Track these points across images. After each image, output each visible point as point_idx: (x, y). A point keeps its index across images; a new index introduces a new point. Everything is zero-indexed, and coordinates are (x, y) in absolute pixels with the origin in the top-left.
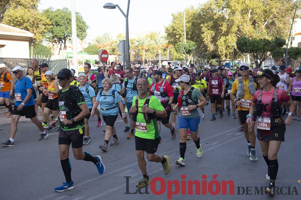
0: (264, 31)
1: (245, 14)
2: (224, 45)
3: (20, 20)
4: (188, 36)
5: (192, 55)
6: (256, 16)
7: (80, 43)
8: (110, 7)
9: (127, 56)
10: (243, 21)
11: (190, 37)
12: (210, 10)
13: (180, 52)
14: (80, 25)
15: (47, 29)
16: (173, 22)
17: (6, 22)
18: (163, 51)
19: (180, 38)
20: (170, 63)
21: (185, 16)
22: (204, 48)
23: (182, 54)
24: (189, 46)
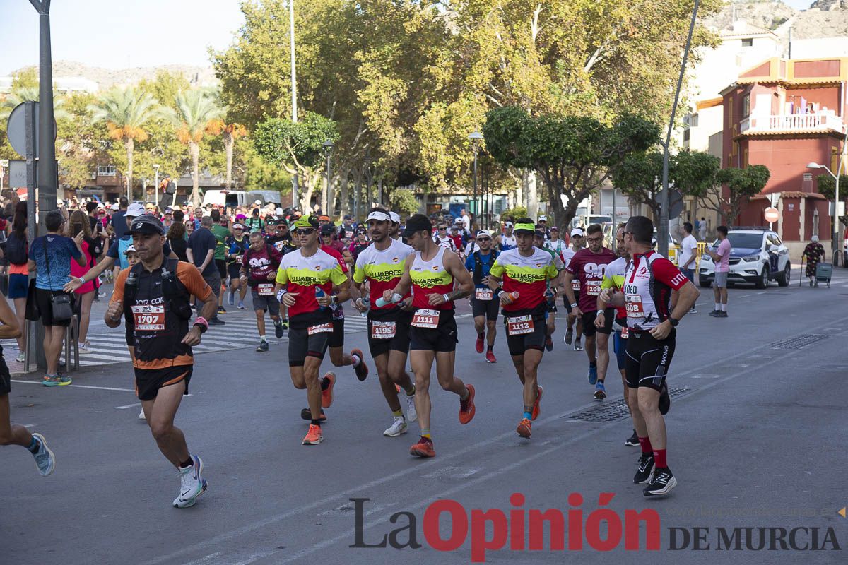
0: (589, 88)
2: (441, 136)
4: (304, 95)
5: (323, 169)
6: (560, 32)
10: (511, 49)
11: (312, 98)
13: (274, 157)
16: (245, 35)
18: (209, 147)
19: (276, 102)
20: (235, 196)
21: (295, 17)
22: (367, 145)
23: (283, 163)
24: (311, 134)
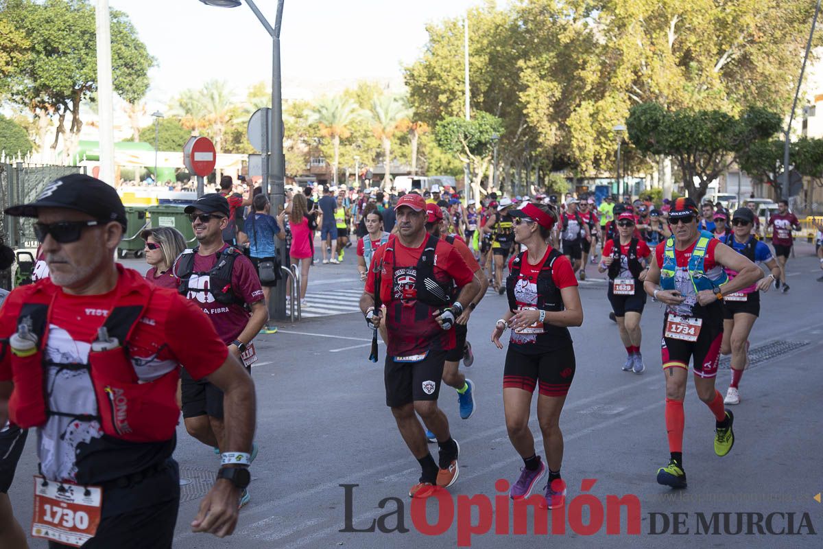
0: (718, 85)
1: (658, 31)
2: (589, 129)
4: (475, 97)
5: (490, 158)
6: (693, 39)
7: (125, 112)
9: (275, 161)
10: (651, 54)
11: (482, 100)
12: (546, 15)
13: (451, 149)
14: (125, 55)
15: (16, 64)
16: (428, 50)
18: (398, 142)
19: (453, 104)
20: (419, 181)
21: (469, 34)
22: (527, 137)
23: (458, 153)
24: (481, 129)
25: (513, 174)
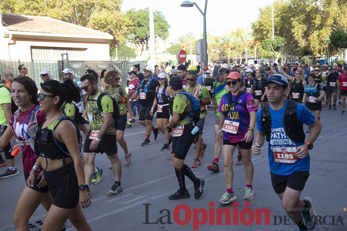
1: (343, 5)
2: (317, 40)
3: (103, 23)
4: (276, 32)
5: (281, 52)
8: (187, 6)
9: (205, 56)
10: (340, 13)
11: (278, 32)
12: (302, 2)
13: (268, 50)
14: (161, 25)
15: (130, 30)
16: (260, 17)
17: (91, 25)
18: (250, 48)
19: (268, 34)
20: (257, 61)
21: (274, 10)
22: (295, 44)
23: (270, 51)
24: (278, 42)
25: (290, 57)
